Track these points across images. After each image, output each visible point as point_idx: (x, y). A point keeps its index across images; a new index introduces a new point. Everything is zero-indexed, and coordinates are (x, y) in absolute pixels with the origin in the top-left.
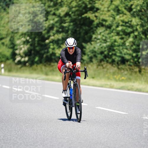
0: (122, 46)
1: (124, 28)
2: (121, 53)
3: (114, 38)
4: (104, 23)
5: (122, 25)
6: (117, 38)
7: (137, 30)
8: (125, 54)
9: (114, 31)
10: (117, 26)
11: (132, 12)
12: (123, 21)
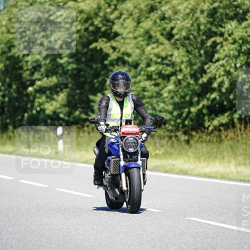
0: (156, 97)
1: (160, 67)
2: (154, 109)
3: (142, 84)
4: (126, 58)
5: (156, 63)
6: (148, 84)
7: (181, 70)
8: (160, 111)
9: (142, 73)
10: (148, 65)
11: (173, 41)
12: (158, 56)
